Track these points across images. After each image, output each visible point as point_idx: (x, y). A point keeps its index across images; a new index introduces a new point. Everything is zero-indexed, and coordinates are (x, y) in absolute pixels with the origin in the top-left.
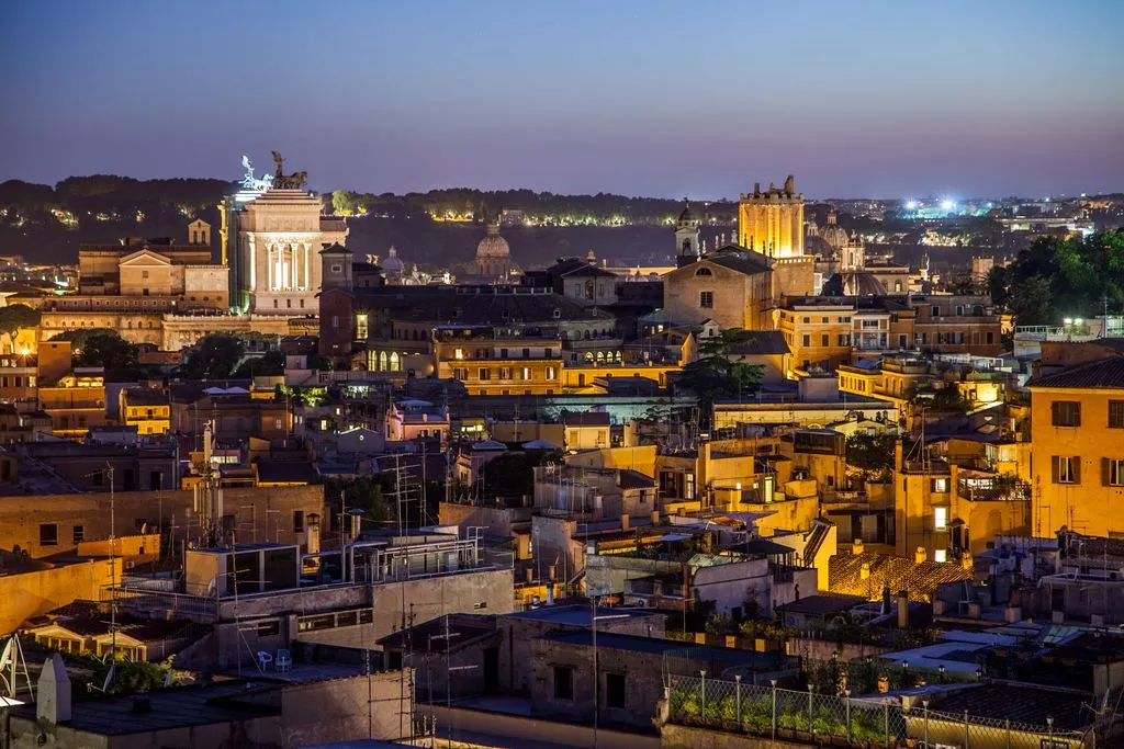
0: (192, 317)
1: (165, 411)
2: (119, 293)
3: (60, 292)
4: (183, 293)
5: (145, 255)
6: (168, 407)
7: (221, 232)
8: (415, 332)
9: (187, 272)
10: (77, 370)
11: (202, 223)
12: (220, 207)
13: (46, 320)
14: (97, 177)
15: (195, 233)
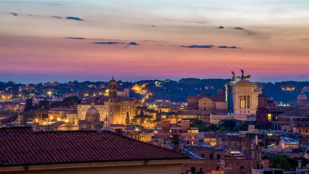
0: (218, 116)
1: (215, 140)
2: (198, 109)
3: (182, 109)
4: (215, 109)
5: (205, 99)
6: (216, 139)
7: (226, 92)
8: (286, 119)
9: (217, 103)
10: (191, 128)
11: (221, 90)
12: (225, 85)
13: (179, 116)
14: (189, 79)
15: (219, 92)
